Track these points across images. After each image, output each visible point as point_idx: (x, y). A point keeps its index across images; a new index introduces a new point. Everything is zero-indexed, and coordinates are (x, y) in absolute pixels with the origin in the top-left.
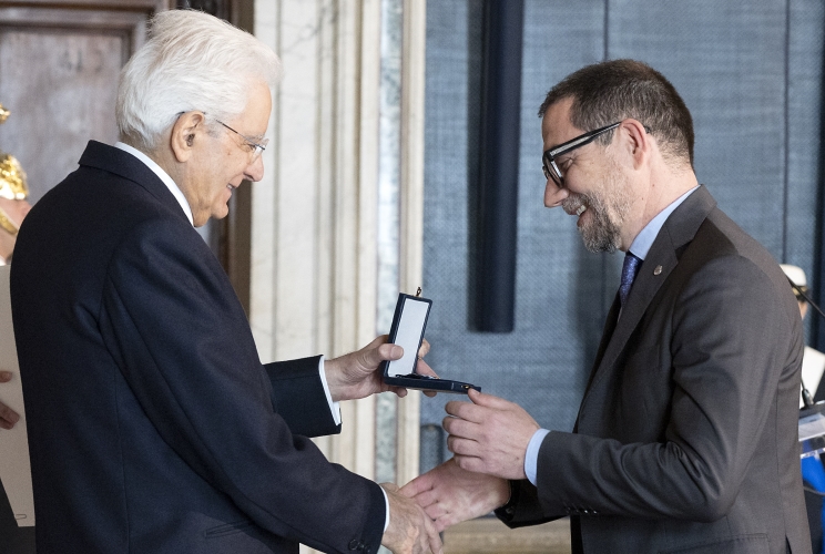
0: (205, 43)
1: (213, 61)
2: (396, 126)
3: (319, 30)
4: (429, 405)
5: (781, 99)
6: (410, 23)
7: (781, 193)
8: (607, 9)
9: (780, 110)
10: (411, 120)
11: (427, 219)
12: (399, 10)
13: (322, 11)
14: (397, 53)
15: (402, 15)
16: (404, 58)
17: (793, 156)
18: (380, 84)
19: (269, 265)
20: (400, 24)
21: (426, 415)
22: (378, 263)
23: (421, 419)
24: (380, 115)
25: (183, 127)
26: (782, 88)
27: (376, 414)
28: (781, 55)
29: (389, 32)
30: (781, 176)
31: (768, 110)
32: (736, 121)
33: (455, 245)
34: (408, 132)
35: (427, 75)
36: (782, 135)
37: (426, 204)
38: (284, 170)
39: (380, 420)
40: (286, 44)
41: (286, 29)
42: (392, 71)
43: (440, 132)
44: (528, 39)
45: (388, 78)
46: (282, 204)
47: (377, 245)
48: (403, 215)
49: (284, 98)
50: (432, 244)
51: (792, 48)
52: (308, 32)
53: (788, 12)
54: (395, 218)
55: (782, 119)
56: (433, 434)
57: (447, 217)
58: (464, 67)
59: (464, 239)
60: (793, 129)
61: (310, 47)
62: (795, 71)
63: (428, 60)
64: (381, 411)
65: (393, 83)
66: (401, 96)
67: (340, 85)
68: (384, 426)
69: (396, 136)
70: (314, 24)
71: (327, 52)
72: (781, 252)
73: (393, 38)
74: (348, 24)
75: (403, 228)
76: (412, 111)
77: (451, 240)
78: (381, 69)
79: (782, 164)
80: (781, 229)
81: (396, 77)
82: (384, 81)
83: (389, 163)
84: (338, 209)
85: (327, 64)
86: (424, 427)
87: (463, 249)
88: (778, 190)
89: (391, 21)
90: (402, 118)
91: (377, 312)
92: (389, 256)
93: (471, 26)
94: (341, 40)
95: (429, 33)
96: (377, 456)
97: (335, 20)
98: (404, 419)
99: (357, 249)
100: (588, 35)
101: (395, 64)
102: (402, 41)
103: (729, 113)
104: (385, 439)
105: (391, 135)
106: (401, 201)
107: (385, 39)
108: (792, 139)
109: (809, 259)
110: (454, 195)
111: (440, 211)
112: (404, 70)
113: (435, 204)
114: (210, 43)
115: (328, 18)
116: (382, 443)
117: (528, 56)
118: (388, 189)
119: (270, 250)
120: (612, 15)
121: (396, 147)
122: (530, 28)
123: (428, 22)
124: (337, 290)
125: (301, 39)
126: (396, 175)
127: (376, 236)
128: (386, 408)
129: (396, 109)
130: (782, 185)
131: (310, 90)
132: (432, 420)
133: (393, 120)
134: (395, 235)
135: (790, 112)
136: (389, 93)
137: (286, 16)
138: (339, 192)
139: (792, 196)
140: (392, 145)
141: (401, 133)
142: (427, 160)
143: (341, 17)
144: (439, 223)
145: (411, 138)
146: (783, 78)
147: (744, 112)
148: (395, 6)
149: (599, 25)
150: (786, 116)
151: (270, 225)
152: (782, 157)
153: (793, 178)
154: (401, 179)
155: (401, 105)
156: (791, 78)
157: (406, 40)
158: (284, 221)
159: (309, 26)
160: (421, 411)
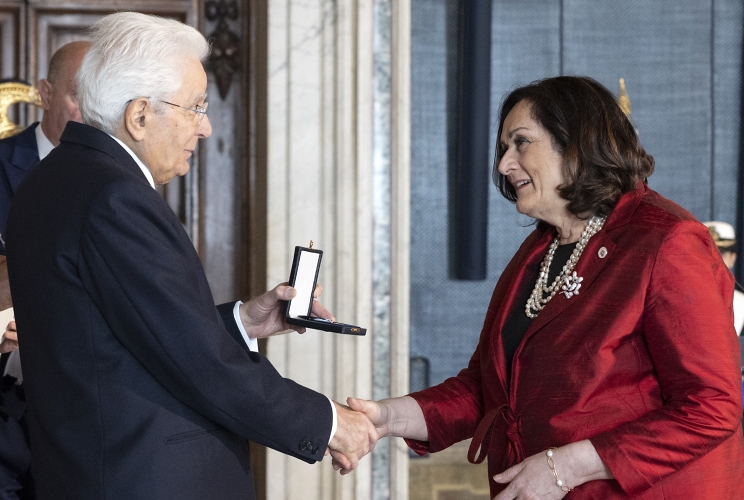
0: (136, 40)
1: (146, 54)
2: (387, 110)
3: (321, 30)
4: (417, 341)
5: (708, 85)
6: (397, 24)
7: (709, 162)
8: (562, 11)
9: (707, 93)
10: (400, 105)
11: (413, 186)
12: (388, 13)
13: (324, 15)
14: (387, 49)
15: (391, 17)
16: (393, 53)
17: (719, 131)
18: (373, 75)
19: (282, 226)
20: (388, 26)
21: (414, 350)
22: (373, 224)
23: (411, 353)
24: (373, 100)
25: (133, 113)
26: (709, 74)
27: (373, 350)
28: (708, 47)
29: (381, 31)
30: (709, 149)
31: (697, 93)
32: (670, 103)
33: (437, 207)
34: (397, 115)
35: (412, 67)
36: (709, 115)
37: (413, 174)
38: (294, 147)
39: (376, 354)
40: (295, 41)
41: (295, 31)
42: (384, 64)
43: (424, 114)
44: (495, 36)
45: (380, 69)
46: (293, 176)
47: (372, 209)
48: (394, 184)
49: (294, 87)
50: (418, 207)
51: (717, 41)
52: (312, 33)
53: (713, 12)
54: (387, 186)
55: (708, 101)
56: (420, 365)
57: (431, 185)
58: (443, 60)
59: (445, 202)
60: (717, 109)
61: (314, 45)
62: (719, 59)
63: (413, 55)
64: (377, 347)
65: (384, 74)
66: (391, 85)
67: (340, 77)
68: (380, 359)
69: (387, 118)
70: (318, 25)
71: (329, 48)
72: (708, 211)
73: (384, 36)
74: (346, 25)
75: (394, 194)
76: (400, 96)
77: (434, 204)
78: (374, 62)
79: (709, 138)
80: (709, 193)
81: (387, 69)
82: (377, 72)
83: (381, 140)
84: (339, 179)
85: (329, 59)
86: (413, 360)
87: (444, 211)
88: (706, 159)
89: (381, 22)
90: (392, 104)
91: (373, 264)
92: (382, 219)
93: (449, 25)
94: (340, 39)
95: (414, 32)
96: (374, 384)
97: (335, 22)
98: (397, 354)
99: (356, 212)
100: (546, 32)
101: (386, 58)
102: (391, 39)
103: (664, 96)
104: (381, 369)
105: (382, 117)
106: (391, 172)
107: (378, 38)
108: (718, 117)
109: (733, 217)
110: (436, 166)
111: (424, 180)
112: (393, 63)
113: (420, 174)
114: (139, 40)
115: (329, 20)
116: (378, 373)
117: (496, 51)
118: (380, 162)
119: (283, 214)
120: (566, 15)
121: (387, 126)
122: (497, 27)
123: (413, 23)
124: (339, 247)
125: (307, 38)
126: (387, 151)
127: (371, 201)
128: (381, 344)
129: (386, 96)
130: (709, 156)
131: (315, 80)
132: (419, 354)
133: (384, 105)
134: (387, 199)
135: (716, 95)
136: (381, 82)
137: (294, 19)
138: (339, 164)
139: (718, 165)
140: (383, 125)
141: (391, 115)
142: (413, 138)
143: (340, 19)
144: (423, 190)
145: (400, 119)
146: (708, 67)
147: (677, 96)
148: (385, 10)
149: (555, 24)
150: (712, 97)
151: (283, 193)
152: (709, 132)
153: (718, 149)
154: (391, 153)
155: (391, 92)
156: (716, 66)
157: (394, 37)
158: (295, 190)
159: (314, 27)
160: (411, 346)
